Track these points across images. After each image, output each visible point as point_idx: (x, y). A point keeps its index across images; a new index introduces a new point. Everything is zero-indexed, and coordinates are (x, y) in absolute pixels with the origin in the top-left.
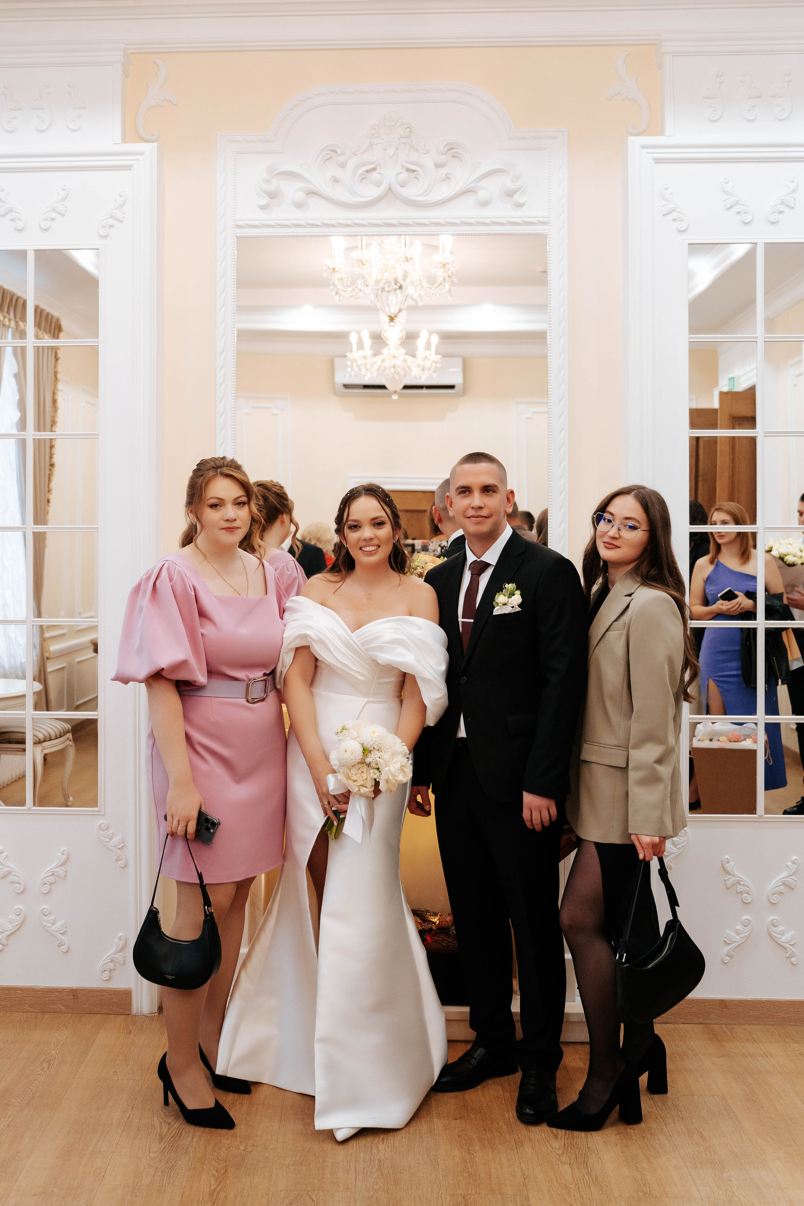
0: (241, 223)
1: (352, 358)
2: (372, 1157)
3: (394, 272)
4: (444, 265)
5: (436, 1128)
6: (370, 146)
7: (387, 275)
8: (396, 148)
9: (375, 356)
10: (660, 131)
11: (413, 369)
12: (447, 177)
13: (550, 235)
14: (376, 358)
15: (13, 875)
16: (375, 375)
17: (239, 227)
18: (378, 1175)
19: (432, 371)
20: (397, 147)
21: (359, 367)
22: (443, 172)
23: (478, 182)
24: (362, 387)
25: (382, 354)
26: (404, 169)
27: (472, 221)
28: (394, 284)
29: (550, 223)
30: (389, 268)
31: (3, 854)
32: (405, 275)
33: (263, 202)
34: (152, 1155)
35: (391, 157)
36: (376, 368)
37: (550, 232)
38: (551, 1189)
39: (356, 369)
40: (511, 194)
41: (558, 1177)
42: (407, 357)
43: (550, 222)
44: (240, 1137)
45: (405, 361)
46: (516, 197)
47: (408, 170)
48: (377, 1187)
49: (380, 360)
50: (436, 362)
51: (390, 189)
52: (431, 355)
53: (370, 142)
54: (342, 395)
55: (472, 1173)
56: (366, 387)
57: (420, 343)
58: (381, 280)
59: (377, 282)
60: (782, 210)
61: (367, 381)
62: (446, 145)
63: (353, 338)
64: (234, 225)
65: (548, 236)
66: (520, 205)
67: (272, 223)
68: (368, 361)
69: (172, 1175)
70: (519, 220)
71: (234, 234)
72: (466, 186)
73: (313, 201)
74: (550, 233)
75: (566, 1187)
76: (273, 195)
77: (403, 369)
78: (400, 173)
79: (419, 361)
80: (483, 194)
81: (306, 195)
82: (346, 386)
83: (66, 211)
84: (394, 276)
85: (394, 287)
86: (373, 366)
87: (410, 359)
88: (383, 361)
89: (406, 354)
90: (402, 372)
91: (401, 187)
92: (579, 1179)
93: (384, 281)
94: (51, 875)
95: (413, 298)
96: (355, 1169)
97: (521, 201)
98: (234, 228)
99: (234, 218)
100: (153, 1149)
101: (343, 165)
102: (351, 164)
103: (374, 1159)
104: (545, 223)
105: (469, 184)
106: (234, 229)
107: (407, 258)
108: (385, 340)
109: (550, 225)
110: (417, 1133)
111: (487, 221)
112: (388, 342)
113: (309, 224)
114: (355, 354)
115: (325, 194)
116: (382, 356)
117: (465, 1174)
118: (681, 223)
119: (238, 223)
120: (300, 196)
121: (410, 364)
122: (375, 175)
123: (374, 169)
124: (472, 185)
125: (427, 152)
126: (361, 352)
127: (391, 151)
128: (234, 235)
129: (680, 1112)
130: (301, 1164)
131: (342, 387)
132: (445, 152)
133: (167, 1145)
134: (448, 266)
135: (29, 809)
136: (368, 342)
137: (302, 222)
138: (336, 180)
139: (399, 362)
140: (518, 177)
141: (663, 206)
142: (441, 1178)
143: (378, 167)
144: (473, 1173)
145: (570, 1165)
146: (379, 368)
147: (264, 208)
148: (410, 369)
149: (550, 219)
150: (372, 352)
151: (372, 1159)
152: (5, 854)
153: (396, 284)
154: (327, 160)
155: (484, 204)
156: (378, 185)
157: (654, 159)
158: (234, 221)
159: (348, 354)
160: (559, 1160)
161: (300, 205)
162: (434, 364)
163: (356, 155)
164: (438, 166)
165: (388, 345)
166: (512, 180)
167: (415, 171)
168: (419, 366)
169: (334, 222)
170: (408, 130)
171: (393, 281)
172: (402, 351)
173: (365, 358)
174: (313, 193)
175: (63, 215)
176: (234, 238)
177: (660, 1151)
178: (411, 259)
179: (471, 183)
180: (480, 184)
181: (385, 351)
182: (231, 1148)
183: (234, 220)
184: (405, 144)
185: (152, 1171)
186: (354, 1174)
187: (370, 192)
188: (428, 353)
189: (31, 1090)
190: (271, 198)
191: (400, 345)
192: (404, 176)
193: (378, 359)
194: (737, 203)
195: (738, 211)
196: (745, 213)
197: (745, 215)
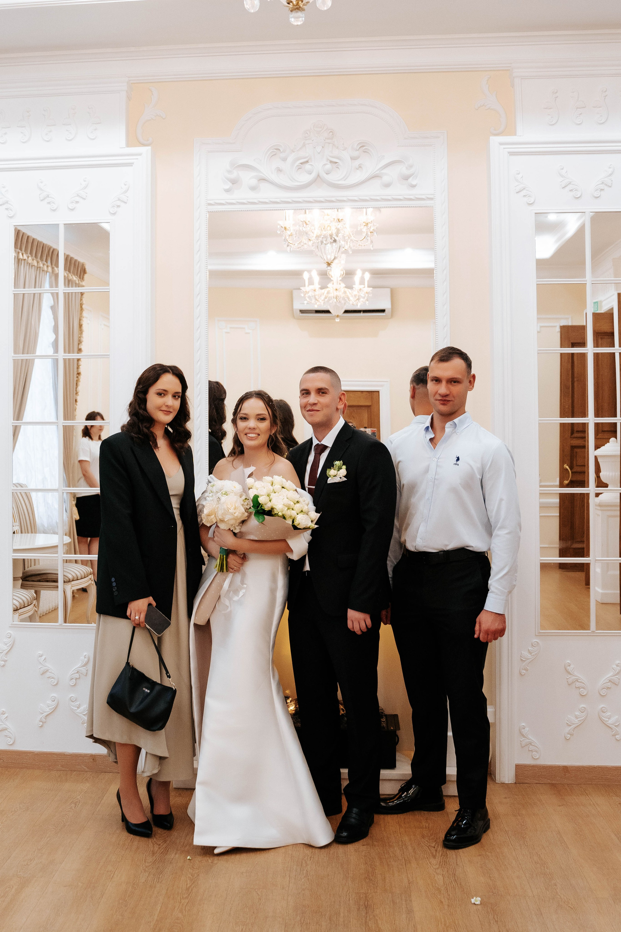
0: (212, 202)
1: (305, 291)
4: (367, 224)
6: (304, 146)
9: (321, 290)
10: (514, 132)
11: (351, 298)
12: (360, 167)
13: (436, 207)
14: (323, 291)
16: (322, 303)
17: (210, 204)
19: (366, 300)
20: (323, 146)
21: (310, 297)
22: (357, 163)
23: (382, 170)
24: (314, 312)
25: (328, 287)
26: (329, 161)
27: (378, 198)
30: (326, 227)
32: (338, 232)
33: (227, 187)
34: (147, 864)
35: (319, 153)
37: (435, 205)
40: (406, 178)
42: (346, 289)
43: (436, 198)
45: (344, 292)
46: (410, 180)
47: (331, 162)
50: (369, 293)
51: (319, 175)
52: (365, 287)
53: (304, 143)
54: (299, 317)
56: (317, 312)
58: (321, 236)
59: (318, 237)
60: (603, 188)
61: (316, 308)
62: (359, 143)
64: (206, 204)
65: (434, 208)
66: (413, 186)
67: (234, 201)
68: (317, 293)
70: (412, 197)
72: (375, 173)
73: (263, 185)
76: (234, 182)
77: (343, 299)
78: (326, 164)
79: (355, 292)
80: (386, 179)
81: (258, 181)
82: (302, 311)
83: (86, 196)
84: (330, 233)
85: (331, 240)
86: (321, 296)
87: (348, 292)
88: (328, 293)
89: (346, 287)
90: (344, 302)
91: (327, 174)
93: (323, 237)
96: (290, 876)
97: (414, 183)
99: (206, 199)
100: (148, 860)
101: (284, 160)
102: (290, 159)
103: (303, 870)
104: (432, 198)
106: (206, 207)
107: (339, 220)
109: (435, 200)
111: (390, 197)
112: (332, 278)
113: (260, 202)
114: (307, 288)
115: (271, 179)
116: (328, 289)
117: (367, 880)
118: (530, 198)
119: (209, 202)
120: (254, 182)
121: (348, 295)
122: (307, 166)
123: (307, 162)
124: (378, 172)
125: (345, 149)
126: (311, 287)
127: (319, 149)
128: (206, 211)
131: (299, 312)
132: (358, 149)
133: (158, 858)
134: (370, 225)
135: (60, 624)
136: (316, 281)
137: (256, 201)
138: (280, 170)
139: (339, 294)
140: (411, 166)
141: (516, 186)
143: (310, 160)
144: (373, 879)
146: (325, 299)
147: (228, 191)
148: (349, 300)
149: (435, 196)
150: (319, 287)
151: (302, 870)
153: (331, 238)
154: (273, 156)
155: (387, 185)
156: (310, 173)
157: (509, 153)
158: (206, 201)
161: (254, 188)
162: (367, 294)
163: (293, 152)
164: (353, 159)
166: (407, 168)
167: (336, 163)
168: (354, 297)
169: (278, 200)
170: (331, 133)
171: (329, 237)
172: (342, 286)
173: (315, 291)
174: (263, 180)
175: (85, 199)
178: (342, 219)
179: (378, 170)
180: (384, 171)
181: (330, 286)
182: (203, 861)
184: (329, 143)
186: (288, 879)
187: (305, 178)
188: (362, 286)
190: (233, 184)
191: (340, 281)
192: (329, 166)
193: (325, 291)
194: (570, 183)
195: (571, 189)
196: (576, 190)
197: (576, 192)
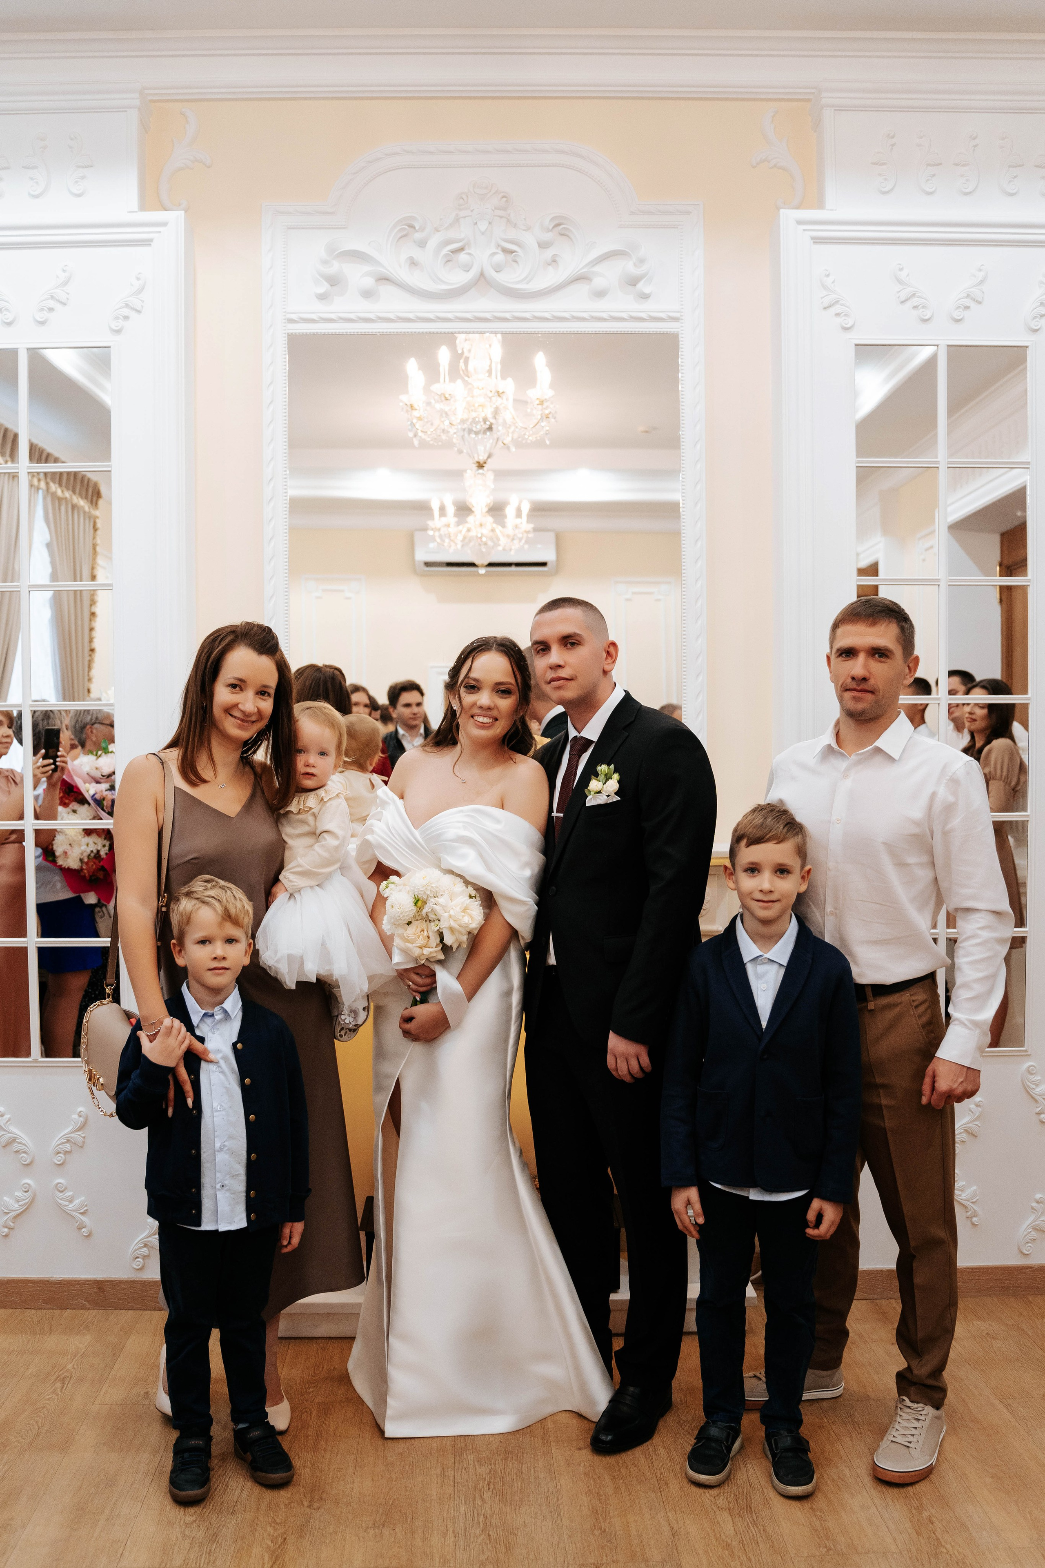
0: (294, 317)
1: (433, 527)
2: (475, 1511)
3: (483, 411)
4: (542, 403)
5: (555, 1464)
6: (457, 220)
7: (474, 414)
8: (490, 223)
9: (458, 526)
10: (820, 204)
11: (502, 538)
12: (554, 261)
13: (682, 334)
14: (461, 527)
15: (18, 1143)
16: (459, 546)
17: (291, 321)
18: (483, 1539)
19: (523, 541)
20: (491, 221)
21: (440, 536)
22: (549, 253)
23: (593, 266)
24: (445, 565)
25: (467, 522)
26: (500, 248)
27: (585, 315)
28: (482, 423)
29: (682, 319)
30: (476, 405)
31: (5, 1117)
32: (496, 412)
33: (321, 290)
35: (483, 233)
36: (460, 537)
37: (682, 330)
38: (709, 1551)
39: (438, 540)
40: (633, 282)
41: (716, 1530)
42: (495, 525)
43: (682, 317)
44: (303, 1487)
45: (493, 530)
46: (640, 285)
47: (506, 251)
48: (483, 1558)
49: (465, 530)
50: (528, 532)
51: (482, 274)
52: (521, 523)
53: (457, 215)
54: (423, 575)
55: (605, 1530)
56: (450, 564)
57: (510, 511)
58: (467, 420)
59: (463, 421)
60: (968, 305)
61: (451, 557)
62: (553, 219)
63: (435, 506)
64: (285, 319)
65: (680, 336)
66: (645, 297)
67: (333, 316)
68: (453, 529)
69: (213, 1548)
70: (643, 315)
71: (285, 330)
72: (578, 271)
73: (386, 290)
74: (682, 332)
75: (728, 1546)
76: (334, 281)
77: (491, 539)
78: (494, 254)
79: (509, 530)
80: (599, 282)
81: (376, 281)
82: (428, 564)
83: (68, 299)
84: (483, 415)
85: (483, 426)
86: (457, 536)
87: (499, 529)
88: (469, 530)
89: (494, 522)
90: (490, 543)
91: (496, 272)
92: (743, 1531)
93: (470, 420)
94: (65, 1143)
95: (505, 442)
97: (647, 290)
98: (285, 323)
99: (284, 310)
101: (422, 244)
102: (432, 243)
104: (676, 319)
105: (580, 270)
106: (284, 325)
107: (498, 392)
108: (470, 506)
109: (682, 321)
110: (532, 1472)
111: (605, 315)
112: (473, 509)
113: (380, 318)
114: (437, 522)
115: (400, 279)
116: (467, 525)
117: (597, 1533)
118: (846, 318)
119: (289, 316)
120: (369, 282)
121: (499, 534)
122: (463, 257)
123: (462, 249)
124: (585, 270)
125: (528, 229)
126: (444, 520)
127: (483, 226)
128: (284, 332)
129: (857, 1425)
130: (384, 1525)
131: (423, 565)
132: (551, 228)
134: (546, 404)
135: (36, 1061)
136: (451, 510)
137: (372, 316)
138: (413, 263)
139: (485, 531)
140: (642, 261)
141: (824, 297)
142: (566, 1540)
143: (467, 246)
144: (607, 1529)
145: (729, 1510)
146: (464, 538)
147: (322, 297)
148: (498, 539)
149: (682, 314)
150: (456, 519)
152: (7, 1117)
153: (485, 423)
154: (401, 237)
155: (600, 294)
156: (467, 268)
157: (812, 238)
158: (284, 314)
159: (430, 523)
160: (715, 1504)
161: (367, 294)
162: (525, 535)
163: (438, 231)
164: (543, 245)
165: (473, 512)
166: (635, 264)
167: (512, 252)
168: (508, 536)
169: (411, 316)
170: (505, 199)
171: (481, 420)
172: (490, 519)
173: (448, 526)
174: (384, 279)
175: (65, 304)
176: (284, 335)
177: (839, 1484)
178: (503, 392)
179: (583, 268)
180: (597, 269)
181: (470, 519)
183: (285, 312)
184: (501, 217)
185: (187, 1542)
187: (458, 278)
188: (518, 521)
189: (37, 1422)
190: (331, 286)
191: (487, 512)
192: (500, 257)
193: (463, 528)
194: (914, 295)
195: (915, 305)
196: (923, 307)
197: (924, 310)
